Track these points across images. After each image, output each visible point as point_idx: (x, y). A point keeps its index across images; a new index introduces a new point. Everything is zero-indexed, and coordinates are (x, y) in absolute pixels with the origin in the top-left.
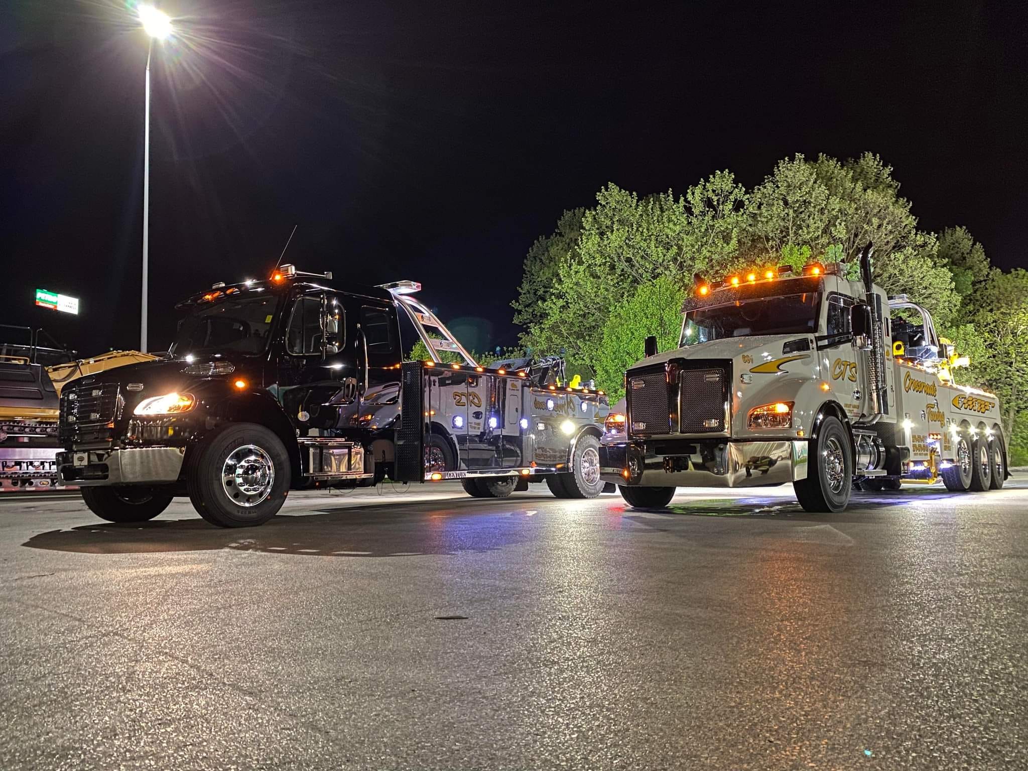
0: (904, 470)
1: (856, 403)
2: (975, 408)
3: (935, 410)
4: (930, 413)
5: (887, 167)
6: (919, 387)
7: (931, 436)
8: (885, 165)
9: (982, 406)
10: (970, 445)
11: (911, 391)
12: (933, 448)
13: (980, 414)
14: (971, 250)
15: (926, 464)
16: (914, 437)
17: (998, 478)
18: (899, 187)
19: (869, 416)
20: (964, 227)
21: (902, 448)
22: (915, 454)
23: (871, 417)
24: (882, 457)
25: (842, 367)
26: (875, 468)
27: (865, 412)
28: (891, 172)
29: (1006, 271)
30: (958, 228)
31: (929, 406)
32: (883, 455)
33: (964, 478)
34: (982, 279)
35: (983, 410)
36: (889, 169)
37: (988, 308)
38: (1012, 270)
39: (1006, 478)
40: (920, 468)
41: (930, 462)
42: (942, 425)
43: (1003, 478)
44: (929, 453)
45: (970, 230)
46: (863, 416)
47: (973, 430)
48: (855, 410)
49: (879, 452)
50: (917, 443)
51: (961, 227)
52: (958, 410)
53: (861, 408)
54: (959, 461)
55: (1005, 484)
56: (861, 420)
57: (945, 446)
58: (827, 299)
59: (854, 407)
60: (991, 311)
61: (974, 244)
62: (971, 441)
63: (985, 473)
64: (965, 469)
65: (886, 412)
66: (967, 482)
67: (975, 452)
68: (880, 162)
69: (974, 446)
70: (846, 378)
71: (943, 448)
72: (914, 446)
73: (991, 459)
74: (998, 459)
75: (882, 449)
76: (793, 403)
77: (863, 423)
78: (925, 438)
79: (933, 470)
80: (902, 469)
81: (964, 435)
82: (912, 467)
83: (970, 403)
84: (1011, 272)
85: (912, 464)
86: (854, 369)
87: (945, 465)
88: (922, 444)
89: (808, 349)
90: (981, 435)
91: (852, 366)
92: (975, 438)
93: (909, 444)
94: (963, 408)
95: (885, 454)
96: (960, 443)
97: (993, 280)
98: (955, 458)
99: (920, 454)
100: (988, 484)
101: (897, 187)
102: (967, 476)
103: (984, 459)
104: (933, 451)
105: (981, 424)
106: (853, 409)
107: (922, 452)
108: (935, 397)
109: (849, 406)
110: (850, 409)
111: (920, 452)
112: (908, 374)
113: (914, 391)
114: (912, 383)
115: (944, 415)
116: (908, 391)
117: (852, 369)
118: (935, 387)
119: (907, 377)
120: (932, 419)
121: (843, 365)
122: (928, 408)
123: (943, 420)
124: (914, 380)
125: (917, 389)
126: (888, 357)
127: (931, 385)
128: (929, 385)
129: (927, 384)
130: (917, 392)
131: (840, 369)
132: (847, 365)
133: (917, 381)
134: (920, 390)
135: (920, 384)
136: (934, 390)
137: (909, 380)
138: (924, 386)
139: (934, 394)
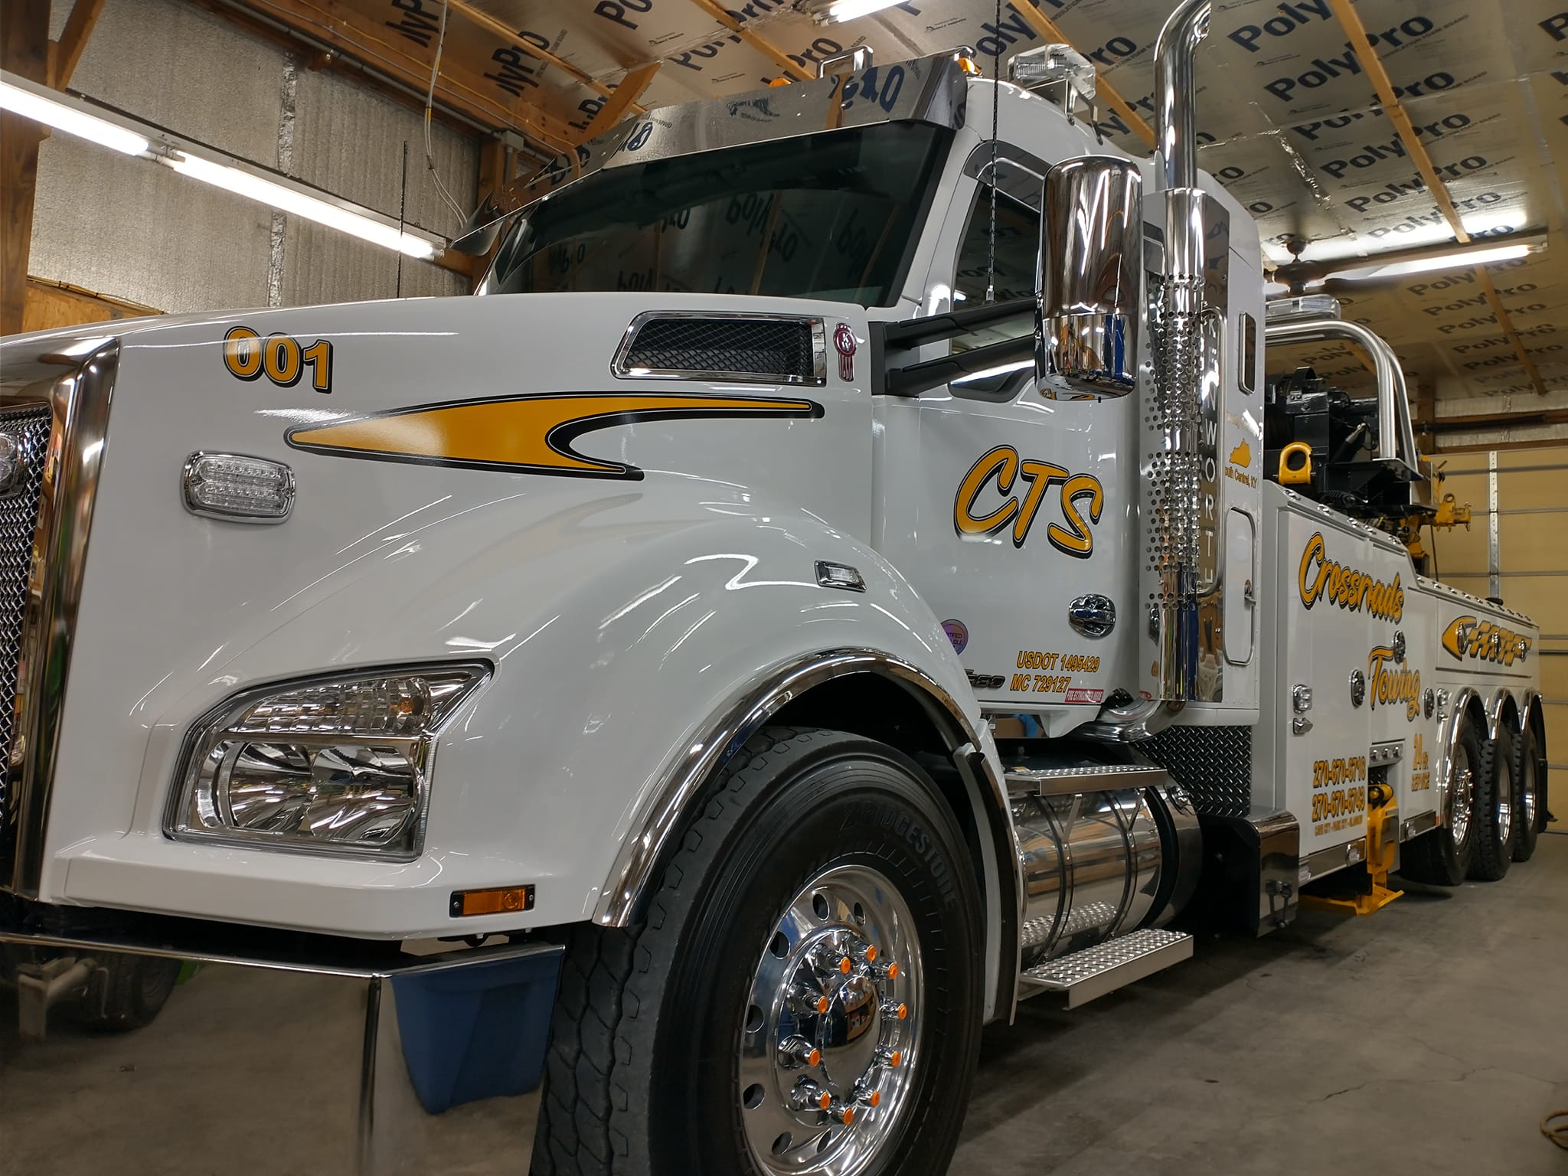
4: (1380, 677)
6: (1352, 591)
22: (1317, 832)
25: (1021, 488)
31: (1378, 654)
44: (1366, 812)
50: (1330, 789)
57: (1415, 778)
59: (1073, 663)
70: (1037, 533)
71: (1409, 785)
72: (1318, 801)
86: (1083, 505)
88: (1346, 786)
91: (1072, 488)
99: (1336, 825)
106: (1066, 673)
107: (1344, 817)
108: (1397, 623)
109: (1042, 661)
110: (1048, 673)
111: (1336, 819)
112: (1317, 540)
113: (1332, 603)
114: (1329, 575)
115: (1417, 680)
116: (1312, 603)
117: (1073, 499)
118: (1399, 594)
119: (1313, 555)
120: (1383, 698)
121: (1025, 478)
122: (1374, 660)
123: (1415, 695)
124: (1337, 564)
125: (1343, 597)
126: (1242, 470)
127: (1389, 585)
128: (1383, 585)
129: (1378, 581)
130: (1342, 607)
131: (1005, 493)
132: (1051, 482)
133: (1347, 568)
134: (1352, 601)
135: (1353, 580)
136: (1397, 600)
137: (1319, 565)
138: (1366, 589)
139: (1397, 616)
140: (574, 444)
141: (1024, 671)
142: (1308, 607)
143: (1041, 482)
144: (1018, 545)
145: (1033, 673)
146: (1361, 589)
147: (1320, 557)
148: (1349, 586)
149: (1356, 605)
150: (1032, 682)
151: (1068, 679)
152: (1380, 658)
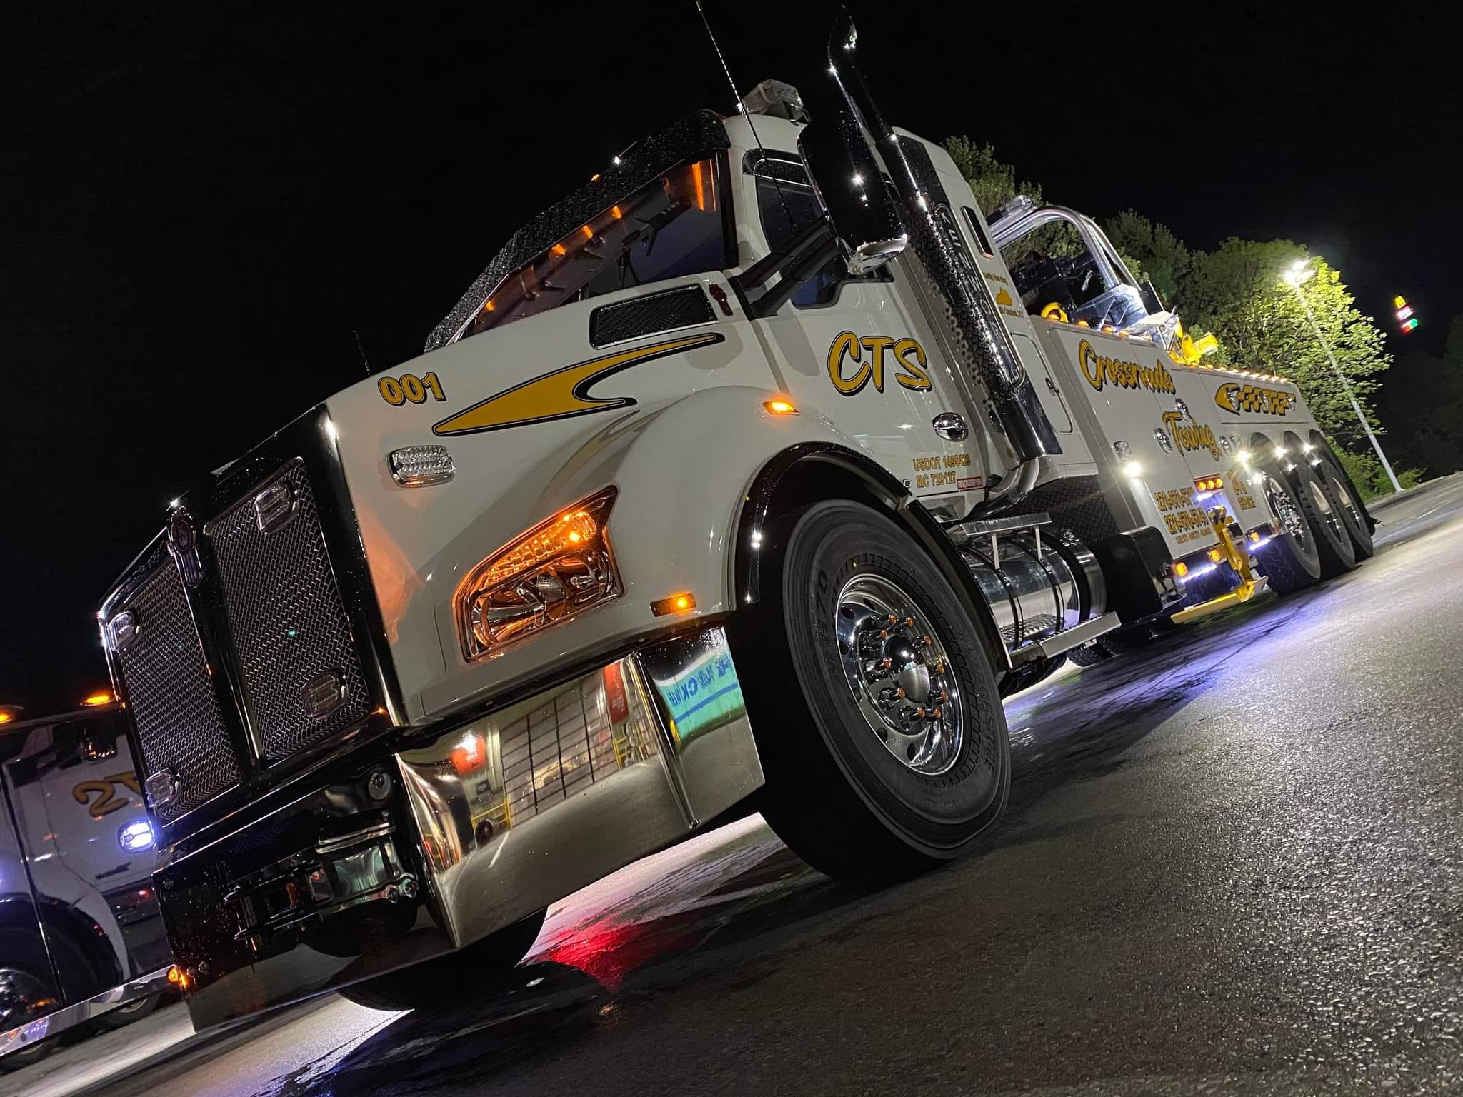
0: (1167, 591)
1: (959, 448)
2: (1264, 407)
3: (1185, 423)
4: (1178, 432)
5: (984, 147)
6: (1128, 376)
7: (1203, 486)
8: (981, 147)
9: (1276, 402)
10: (1287, 483)
11: (1109, 387)
12: (1217, 512)
13: (1277, 418)
14: (1153, 239)
15: (1214, 555)
16: (1159, 497)
17: (1361, 534)
18: (1013, 172)
19: (1009, 477)
20: (1131, 210)
21: (1137, 535)
22: (1180, 540)
23: (1016, 478)
24: (1090, 579)
25: (867, 356)
26: (1084, 617)
27: (996, 470)
28: (994, 152)
29: (1212, 248)
30: (1123, 215)
31: (1169, 417)
32: (1094, 574)
33: (1306, 558)
34: (1184, 271)
35: (1280, 409)
36: (989, 151)
37: (1210, 309)
38: (1221, 243)
39: (1372, 531)
40: (1206, 570)
41: (1222, 546)
42: (1216, 454)
43: (1367, 530)
44: (1211, 526)
45: (1141, 211)
46: (995, 481)
47: (1280, 452)
48: (961, 471)
49: (1078, 570)
50: (1175, 511)
51: (1127, 211)
52: (1235, 418)
53: (978, 463)
54: (1281, 524)
55: (1376, 540)
56: (994, 495)
57: (1241, 500)
58: (745, 170)
59: (952, 461)
60: (1215, 312)
61: (1154, 228)
62: (1285, 474)
63: (1336, 532)
64: (1298, 536)
65: (1054, 448)
66: (1313, 564)
67: (1302, 496)
68: (971, 144)
69: (1294, 484)
70: (890, 381)
71: (1238, 505)
72: (1169, 520)
73: (1334, 501)
74: (1345, 499)
75: (1085, 558)
76: (612, 492)
77: (1003, 500)
78: (1187, 492)
79: (1238, 565)
80: (1159, 589)
81: (1269, 467)
82: (1184, 576)
83: (1252, 398)
84: (1220, 247)
85: (1181, 569)
86: (911, 357)
87: (1259, 543)
88: (1187, 509)
89: (709, 315)
90: (1296, 457)
91: (901, 348)
92: (1290, 467)
93: (1153, 516)
94: (1242, 411)
95: (1097, 567)
96: (1267, 485)
97: (1200, 268)
98: (1272, 521)
99: (1192, 536)
100: (1350, 553)
101: (1010, 171)
102: (1308, 552)
103: (1324, 506)
104: (1219, 518)
105: (1290, 438)
106: (950, 469)
107: (1195, 530)
108: (1174, 393)
109: (931, 464)
110: (937, 471)
111: (1189, 531)
112: (1084, 346)
113: (1116, 385)
114: (1105, 368)
115: (1209, 432)
116: (1102, 386)
117: (904, 356)
118: (1166, 374)
119: (1086, 355)
120: (1187, 446)
121: (867, 349)
122: (1167, 421)
123: (1212, 442)
124: (1107, 359)
125: (1123, 380)
126: (1009, 308)
127: (1155, 369)
128: (1150, 369)
129: (1145, 367)
130: (1126, 387)
131: (858, 361)
132: (884, 348)
133: (1116, 361)
134: (1131, 382)
135: (1125, 368)
136: (1166, 378)
137: (1095, 361)
138: (1138, 373)
139: (1171, 389)
140: (589, 393)
141: (921, 473)
142: (1100, 390)
143: (878, 349)
144: (882, 391)
145: (928, 472)
146: (1135, 375)
147: (1092, 356)
148: (1124, 373)
149: (1136, 385)
150: (930, 480)
151: (953, 473)
152: (1172, 420)
